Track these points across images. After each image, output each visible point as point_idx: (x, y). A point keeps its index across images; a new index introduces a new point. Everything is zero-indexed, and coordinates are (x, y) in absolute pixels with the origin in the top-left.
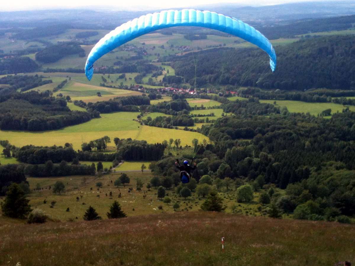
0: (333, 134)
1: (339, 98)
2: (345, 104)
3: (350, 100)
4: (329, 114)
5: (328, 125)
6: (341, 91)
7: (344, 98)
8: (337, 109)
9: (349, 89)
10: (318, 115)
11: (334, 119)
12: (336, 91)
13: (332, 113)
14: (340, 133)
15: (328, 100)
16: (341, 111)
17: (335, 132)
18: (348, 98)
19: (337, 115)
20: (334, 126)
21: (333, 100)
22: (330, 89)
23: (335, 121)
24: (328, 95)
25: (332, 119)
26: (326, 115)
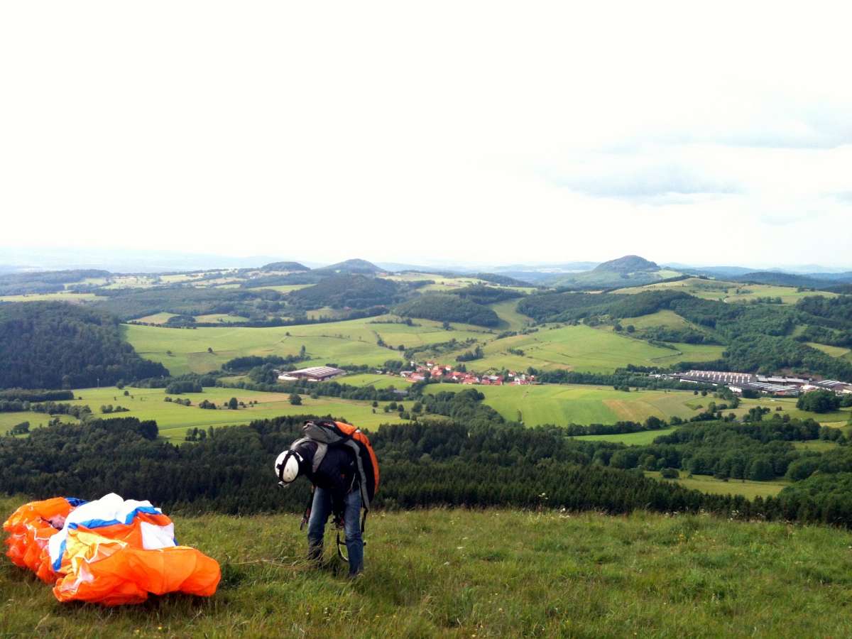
0: (29, 462)
1: (43, 403)
2: (52, 412)
3: (60, 405)
4: (27, 431)
5: (23, 449)
6: (47, 392)
7: (52, 402)
8: (39, 421)
9: (60, 389)
10: (7, 434)
11: (33, 439)
12: (39, 392)
13: (31, 428)
14: (42, 461)
15: (25, 407)
16: (46, 425)
17: (33, 460)
18: (57, 403)
19: (38, 432)
20: (32, 450)
21: (33, 408)
22: (29, 389)
23: (35, 441)
24: (24, 398)
25: (29, 439)
26: (21, 433)
